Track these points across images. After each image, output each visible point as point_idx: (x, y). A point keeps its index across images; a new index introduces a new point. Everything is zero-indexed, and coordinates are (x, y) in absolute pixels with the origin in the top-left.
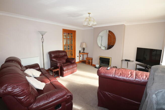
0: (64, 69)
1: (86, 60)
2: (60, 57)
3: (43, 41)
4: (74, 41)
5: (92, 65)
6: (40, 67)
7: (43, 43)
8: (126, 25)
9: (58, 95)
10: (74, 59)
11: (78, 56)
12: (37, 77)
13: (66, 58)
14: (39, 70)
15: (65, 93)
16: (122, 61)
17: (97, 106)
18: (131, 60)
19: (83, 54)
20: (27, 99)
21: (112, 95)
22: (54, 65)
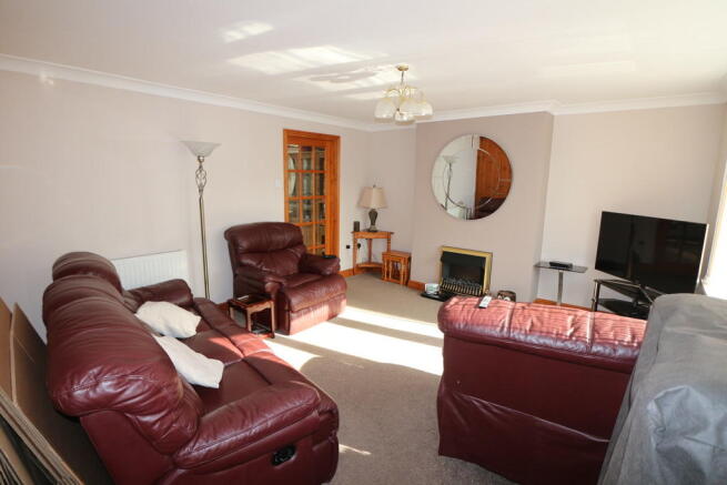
0: (295, 301)
1: (380, 261)
2: (272, 251)
3: (203, 181)
4: (331, 182)
5: (407, 283)
6: (192, 295)
7: (201, 191)
8: (555, 114)
9: (286, 408)
10: (334, 258)
11: (348, 247)
12: (184, 336)
13: (298, 252)
14: (191, 305)
15: (311, 402)
16: (538, 266)
17: (436, 452)
18: (576, 262)
19: (370, 236)
20: (172, 423)
21: (496, 411)
22: (247, 286)
